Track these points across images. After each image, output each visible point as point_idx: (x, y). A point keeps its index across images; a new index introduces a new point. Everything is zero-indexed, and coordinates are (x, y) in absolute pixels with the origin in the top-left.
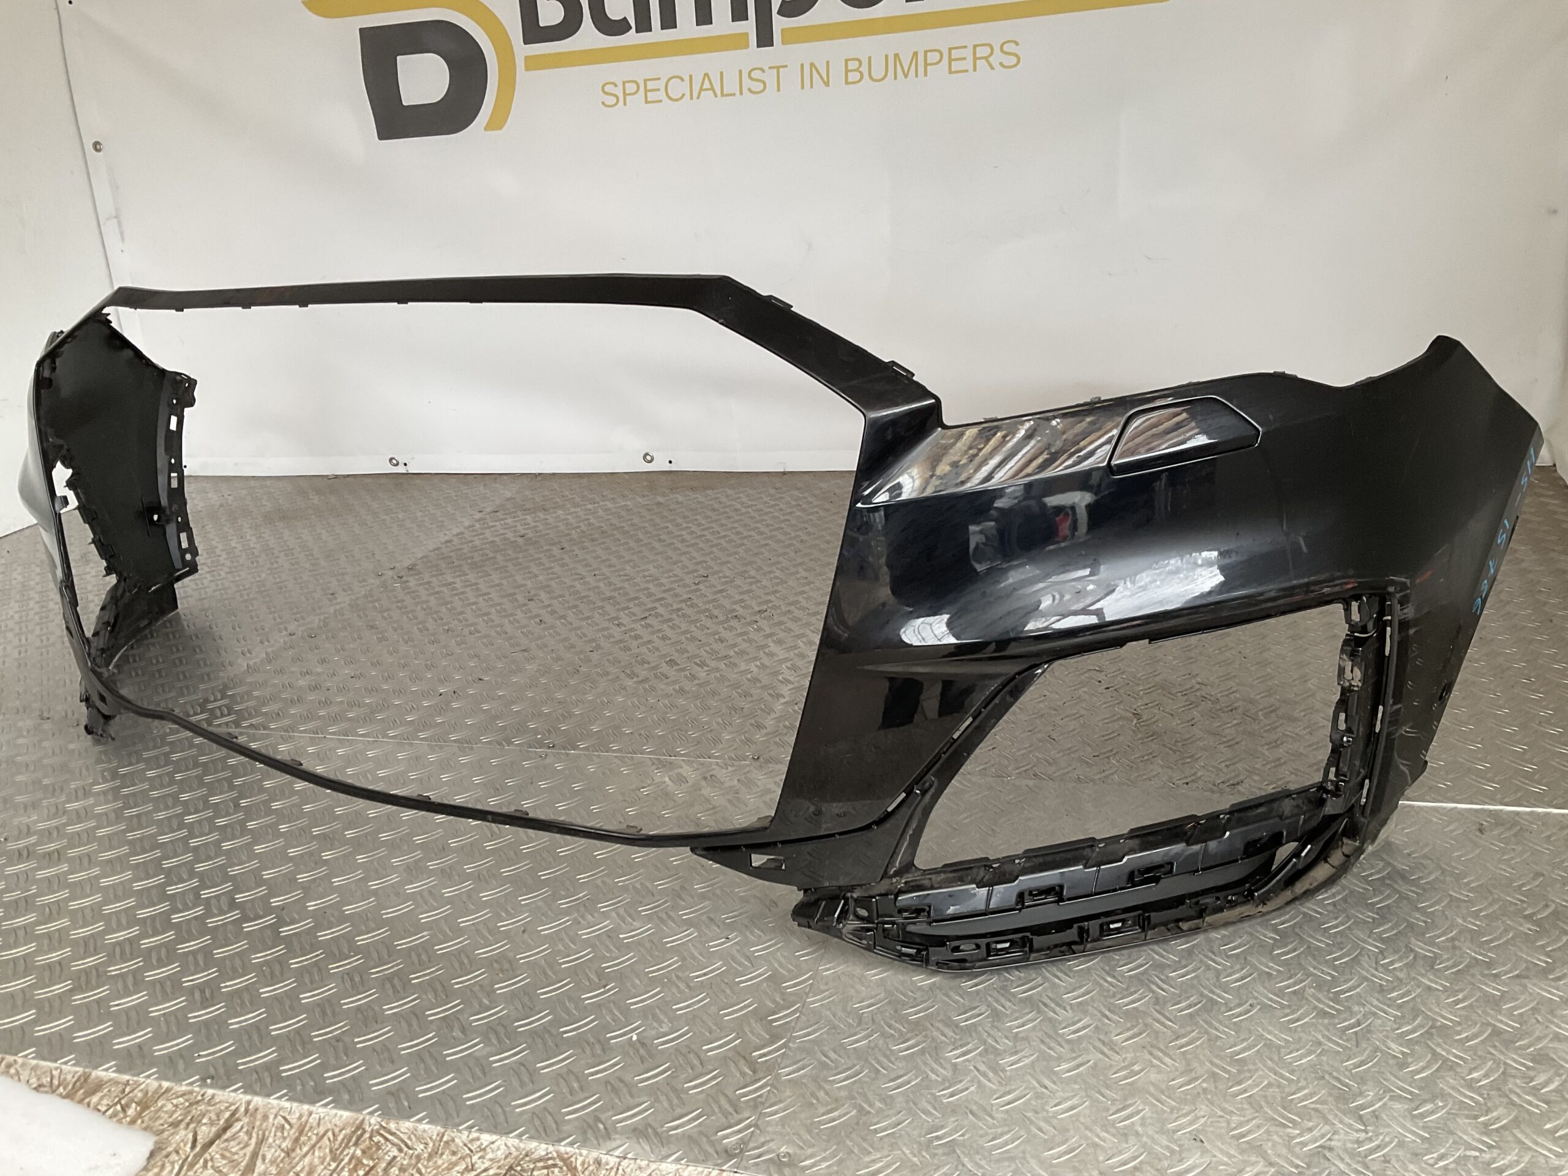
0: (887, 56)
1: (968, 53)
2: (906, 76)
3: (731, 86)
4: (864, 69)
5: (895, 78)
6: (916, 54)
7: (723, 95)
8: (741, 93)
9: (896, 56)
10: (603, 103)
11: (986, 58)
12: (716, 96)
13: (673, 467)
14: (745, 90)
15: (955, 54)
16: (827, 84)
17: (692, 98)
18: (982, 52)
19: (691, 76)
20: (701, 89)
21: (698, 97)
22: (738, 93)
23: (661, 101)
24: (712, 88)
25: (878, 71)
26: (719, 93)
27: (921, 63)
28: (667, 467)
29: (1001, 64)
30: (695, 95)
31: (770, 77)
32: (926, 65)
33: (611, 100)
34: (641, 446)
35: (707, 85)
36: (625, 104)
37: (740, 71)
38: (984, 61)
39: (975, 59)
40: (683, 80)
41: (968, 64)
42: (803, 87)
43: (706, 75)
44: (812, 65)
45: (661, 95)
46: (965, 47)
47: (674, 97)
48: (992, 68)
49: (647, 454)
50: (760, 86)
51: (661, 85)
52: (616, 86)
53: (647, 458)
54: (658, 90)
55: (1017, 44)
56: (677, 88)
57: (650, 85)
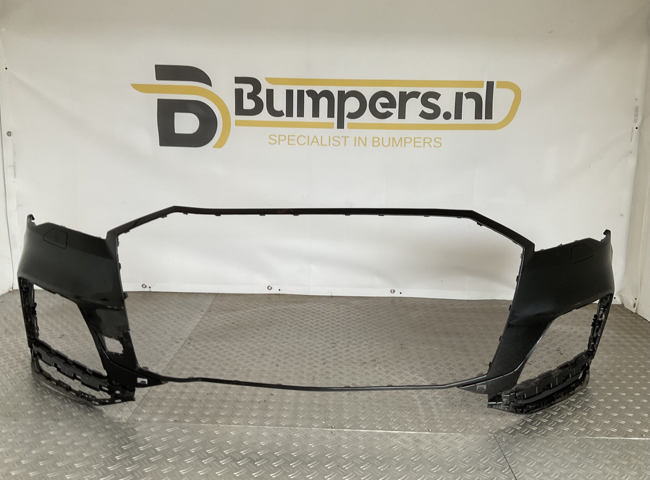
0: (389, 138)
1: (422, 140)
2: (397, 146)
3: (325, 141)
4: (380, 141)
5: (393, 146)
6: (401, 138)
7: (322, 145)
8: (329, 145)
9: (393, 138)
10: (269, 143)
11: (429, 143)
12: (319, 145)
13: (280, 292)
14: (331, 144)
15: (416, 140)
16: (365, 145)
17: (308, 144)
18: (427, 140)
19: (308, 136)
20: (313, 142)
21: (311, 145)
22: (328, 145)
23: (295, 145)
24: (317, 142)
25: (386, 143)
26: (320, 144)
27: (403, 142)
28: (278, 292)
29: (434, 146)
30: (310, 143)
31: (342, 141)
32: (405, 143)
33: (273, 142)
34: (267, 283)
35: (315, 140)
36: (279, 144)
37: (330, 137)
38: (428, 144)
39: (424, 142)
40: (305, 137)
41: (422, 144)
42: (355, 145)
43: (315, 137)
44: (359, 138)
45: (295, 142)
46: (421, 138)
47: (300, 143)
48: (431, 147)
49: (269, 286)
50: (338, 143)
51: (296, 138)
52: (276, 136)
53: (269, 288)
54: (294, 140)
55: (441, 139)
56: (302, 140)
57: (290, 138)
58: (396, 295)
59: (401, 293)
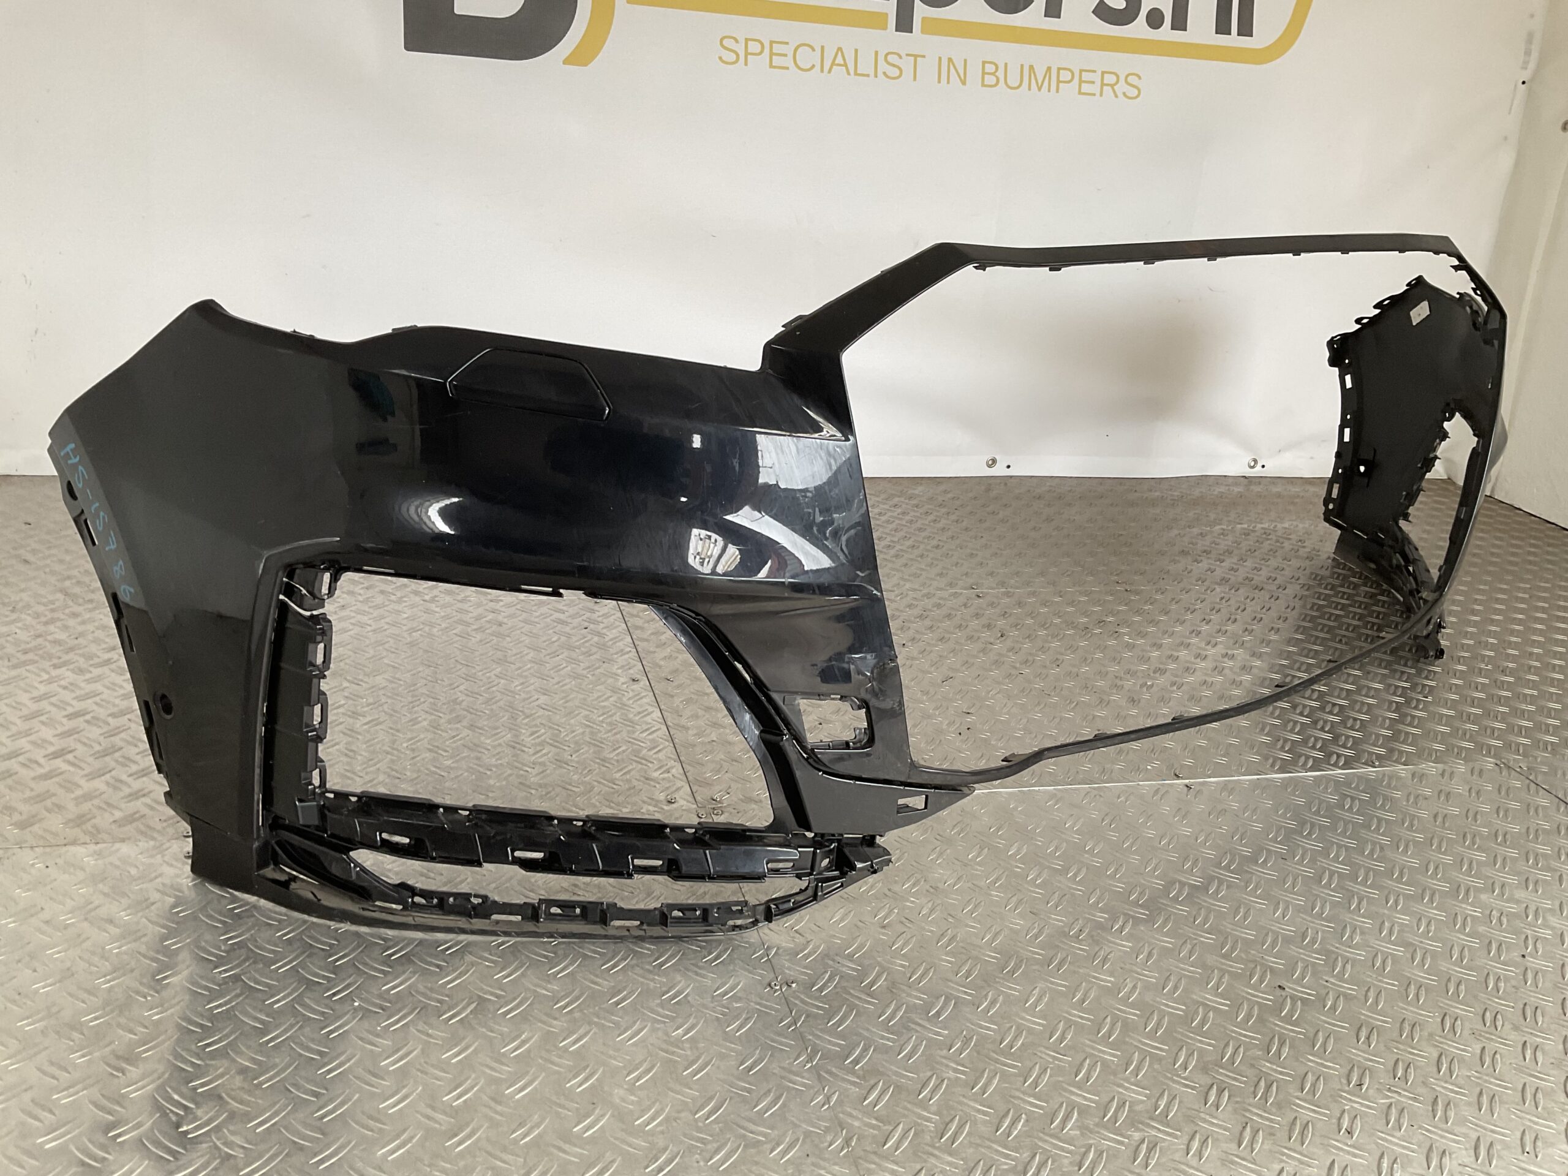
0: (1022, 66)
1: (1096, 77)
2: (1040, 89)
3: (866, 67)
4: (1000, 74)
5: (1030, 89)
6: (1049, 69)
7: (856, 74)
8: (876, 76)
9: (1031, 67)
10: (720, 58)
11: (1112, 86)
12: (849, 74)
14: (880, 73)
15: (1086, 76)
16: (964, 83)
17: (822, 71)
18: (1110, 79)
19: (823, 47)
20: (833, 64)
21: (830, 71)
22: (872, 75)
23: (787, 68)
24: (845, 65)
25: (1013, 81)
26: (852, 71)
27: (1053, 78)
29: (1124, 94)
30: (826, 68)
31: (907, 64)
32: (1059, 82)
33: (730, 57)
35: (839, 60)
36: (746, 64)
37: (876, 53)
38: (1109, 88)
39: (1103, 85)
40: (814, 50)
41: (1095, 88)
42: (939, 82)
43: (840, 49)
44: (950, 60)
45: (788, 62)
46: (1094, 71)
47: (802, 66)
48: (1116, 96)
50: (897, 72)
51: (789, 50)
52: (737, 41)
54: (785, 55)
55: (1140, 78)
56: (806, 58)
57: (777, 48)
58: (999, 471)
59: (1009, 467)
